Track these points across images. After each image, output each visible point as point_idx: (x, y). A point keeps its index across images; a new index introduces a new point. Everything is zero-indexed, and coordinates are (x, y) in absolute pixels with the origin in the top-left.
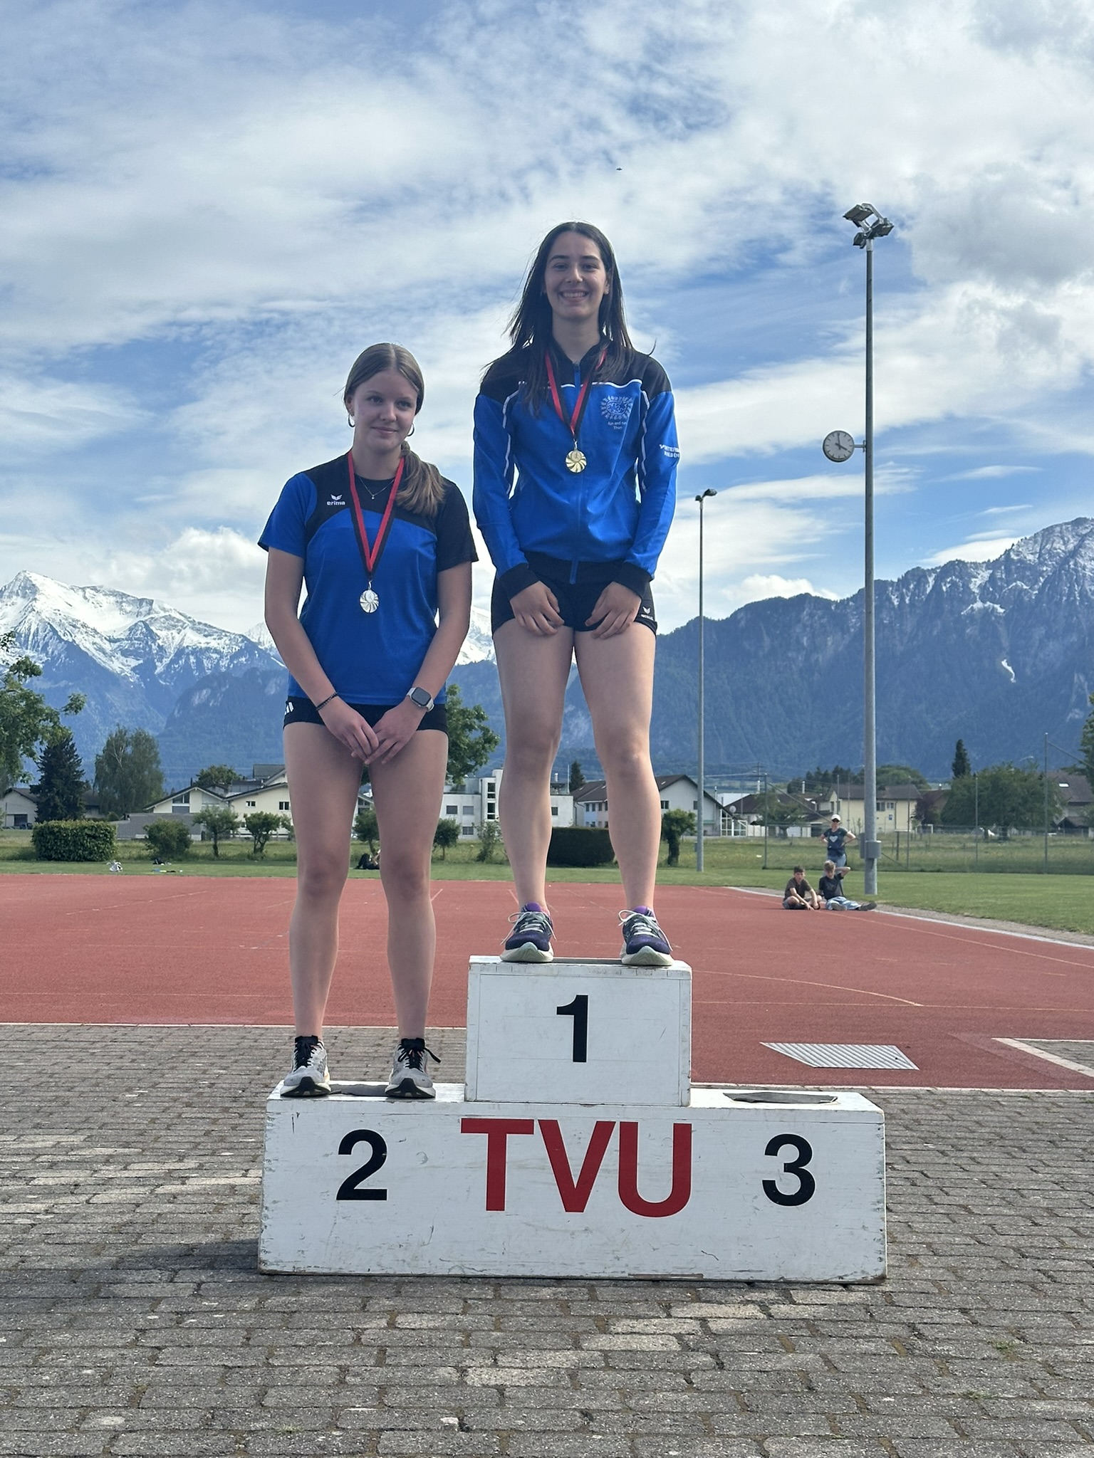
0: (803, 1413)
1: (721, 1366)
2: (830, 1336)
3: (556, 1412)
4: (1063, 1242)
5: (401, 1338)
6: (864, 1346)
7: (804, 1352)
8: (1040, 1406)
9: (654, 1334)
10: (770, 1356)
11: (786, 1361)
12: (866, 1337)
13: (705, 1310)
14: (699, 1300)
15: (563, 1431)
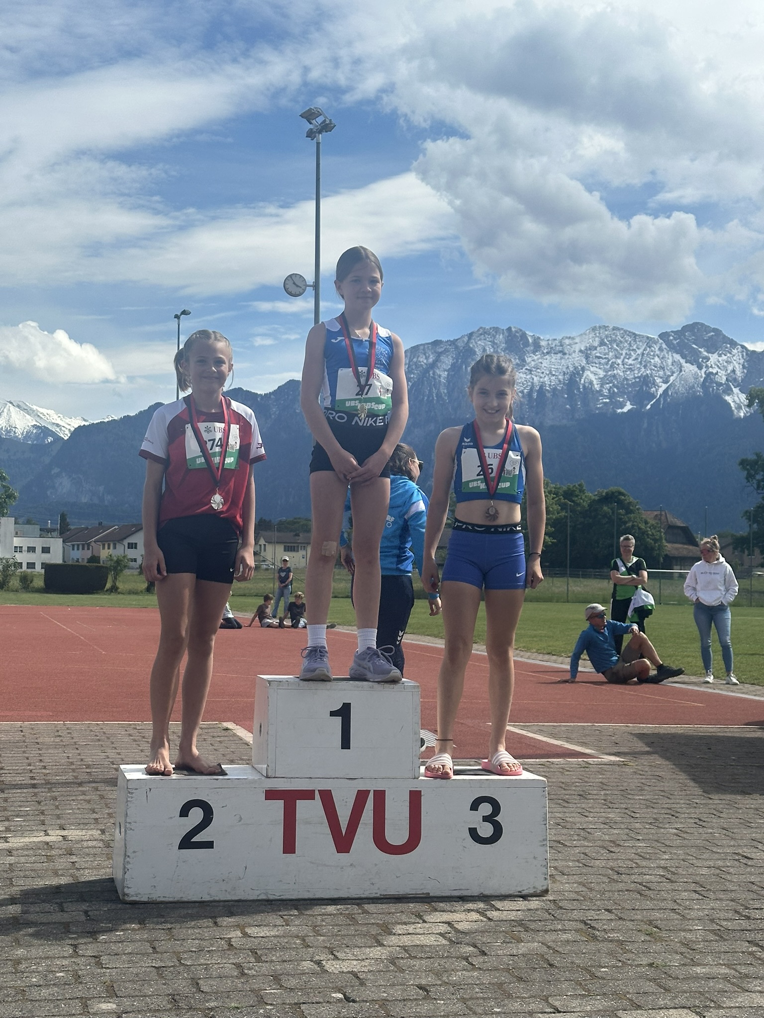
0: (558, 980)
1: (484, 953)
2: (538, 931)
3: (402, 987)
4: (636, 863)
5: (259, 944)
6: (565, 937)
7: (529, 942)
8: (699, 970)
9: (424, 934)
10: (509, 945)
11: (523, 948)
12: (560, 930)
13: (446, 917)
14: (436, 910)
15: (416, 999)
